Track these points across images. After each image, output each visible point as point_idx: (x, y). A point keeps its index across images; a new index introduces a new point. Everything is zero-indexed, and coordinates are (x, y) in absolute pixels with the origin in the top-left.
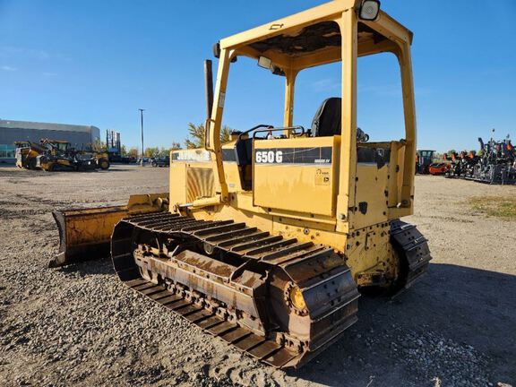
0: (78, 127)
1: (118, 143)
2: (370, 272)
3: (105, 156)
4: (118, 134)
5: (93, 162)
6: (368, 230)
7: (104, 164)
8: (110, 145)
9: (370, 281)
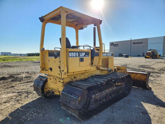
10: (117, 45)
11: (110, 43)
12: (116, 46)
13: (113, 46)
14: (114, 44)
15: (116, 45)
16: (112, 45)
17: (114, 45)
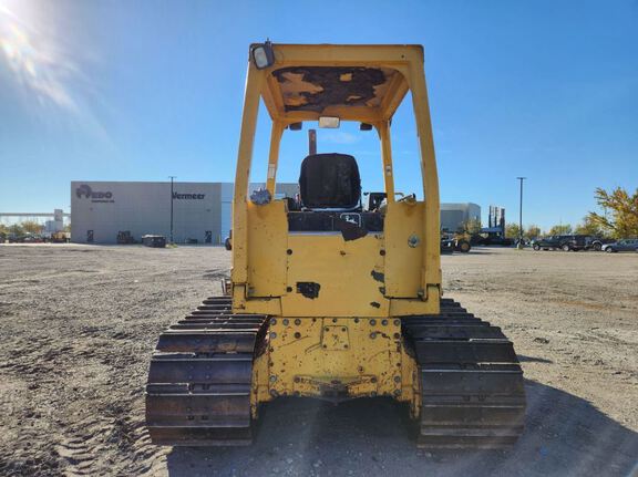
0: (456, 205)
1: (502, 220)
2: (323, 381)
3: (467, 236)
4: (503, 211)
5: (453, 243)
6: (328, 322)
7: (464, 246)
8: (493, 225)
9: (319, 393)
10: (109, 195)
11: (73, 184)
12: (105, 199)
13: (90, 199)
14: (94, 190)
15: (101, 195)
16: (83, 196)
17: (94, 195)
